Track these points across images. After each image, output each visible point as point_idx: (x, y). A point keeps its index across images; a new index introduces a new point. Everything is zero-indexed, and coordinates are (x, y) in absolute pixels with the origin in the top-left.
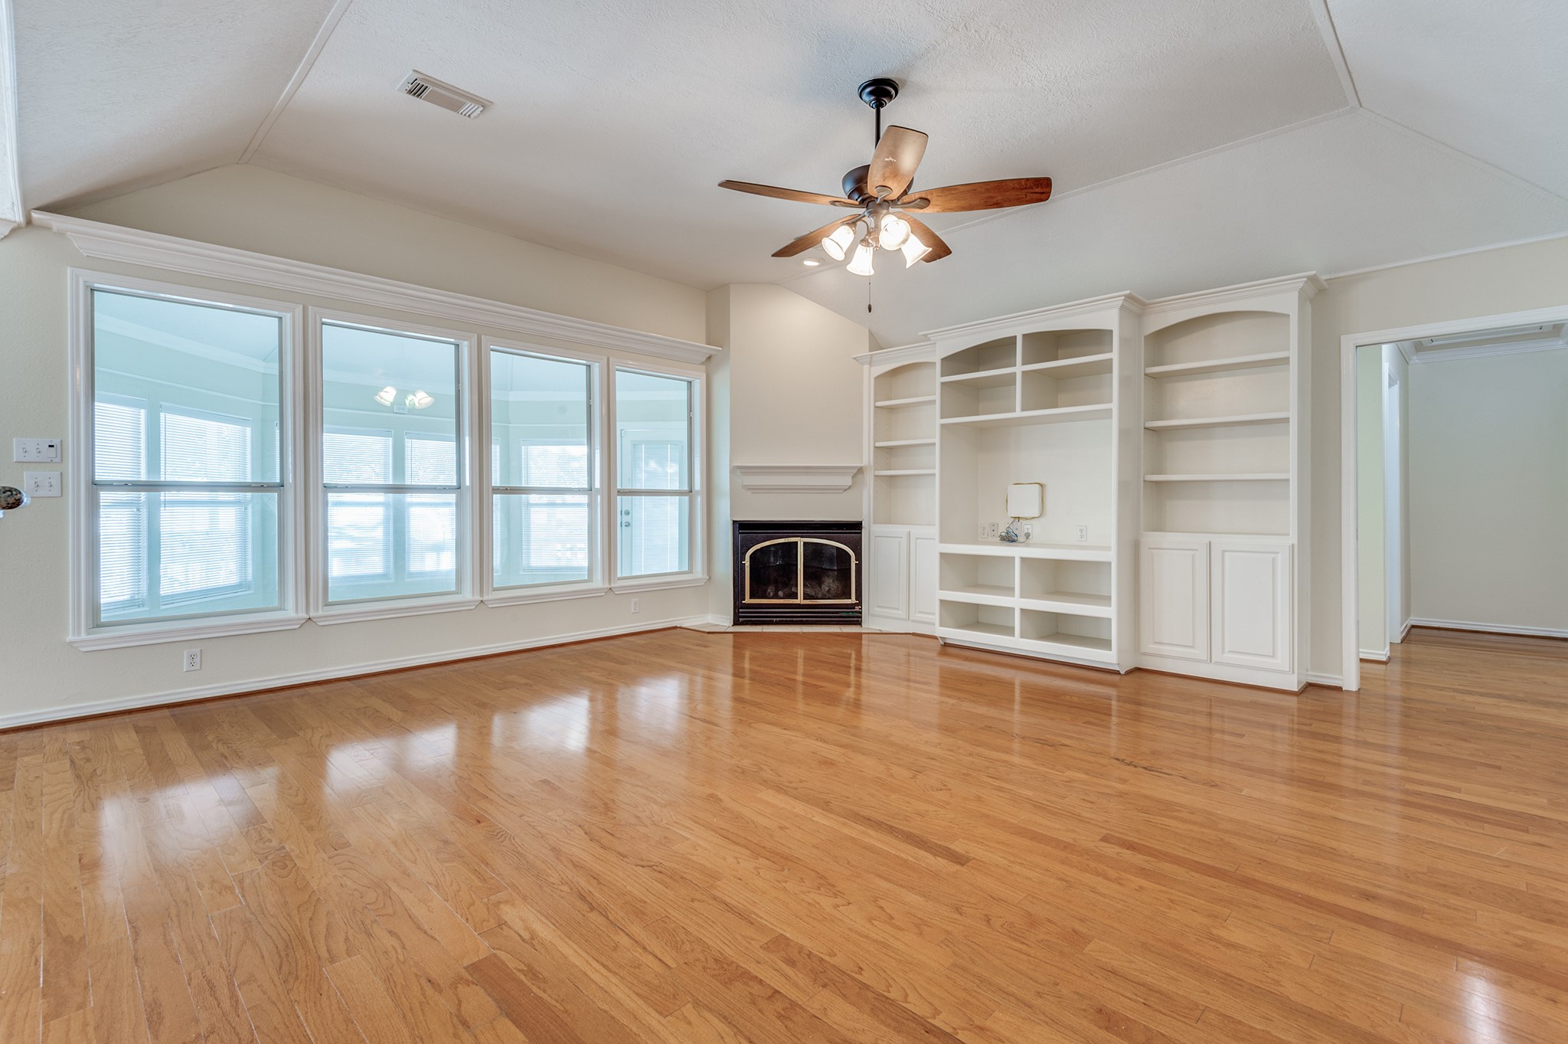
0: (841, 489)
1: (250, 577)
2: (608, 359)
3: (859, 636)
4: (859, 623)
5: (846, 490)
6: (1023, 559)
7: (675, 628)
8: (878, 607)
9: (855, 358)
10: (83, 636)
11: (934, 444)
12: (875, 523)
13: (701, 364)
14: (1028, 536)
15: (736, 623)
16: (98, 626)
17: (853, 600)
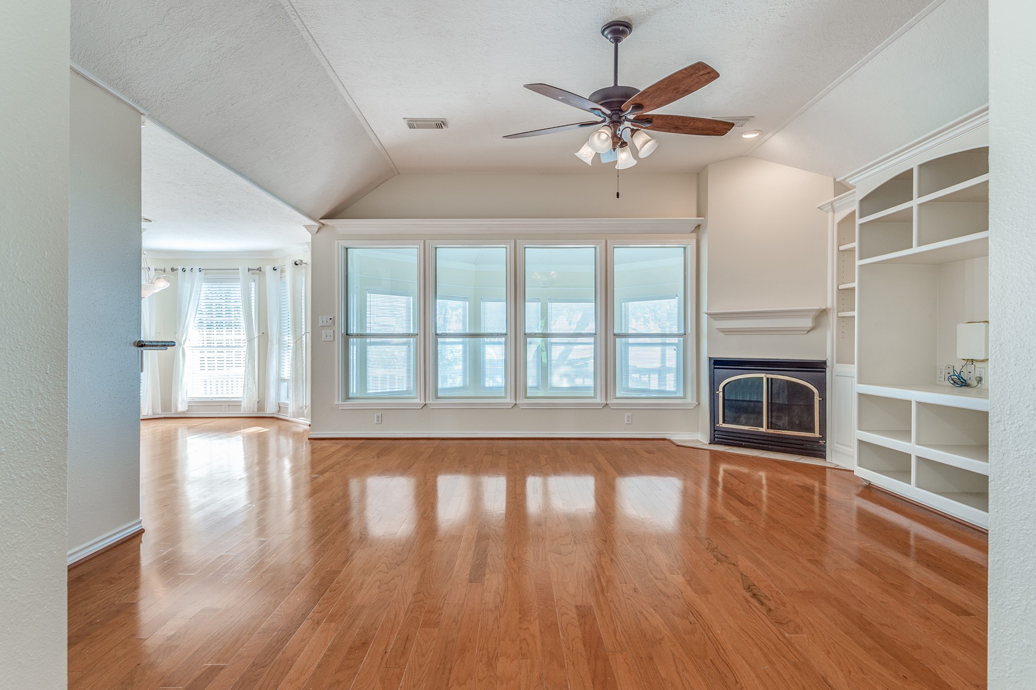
0: (805, 331)
1: (468, 384)
2: (606, 241)
3: (824, 468)
4: (823, 457)
5: (809, 331)
6: (919, 403)
7: (664, 439)
8: (837, 443)
9: (819, 208)
10: (340, 402)
11: (853, 289)
12: (838, 362)
13: (691, 232)
14: (980, 380)
15: (713, 442)
16: (348, 399)
17: (817, 434)
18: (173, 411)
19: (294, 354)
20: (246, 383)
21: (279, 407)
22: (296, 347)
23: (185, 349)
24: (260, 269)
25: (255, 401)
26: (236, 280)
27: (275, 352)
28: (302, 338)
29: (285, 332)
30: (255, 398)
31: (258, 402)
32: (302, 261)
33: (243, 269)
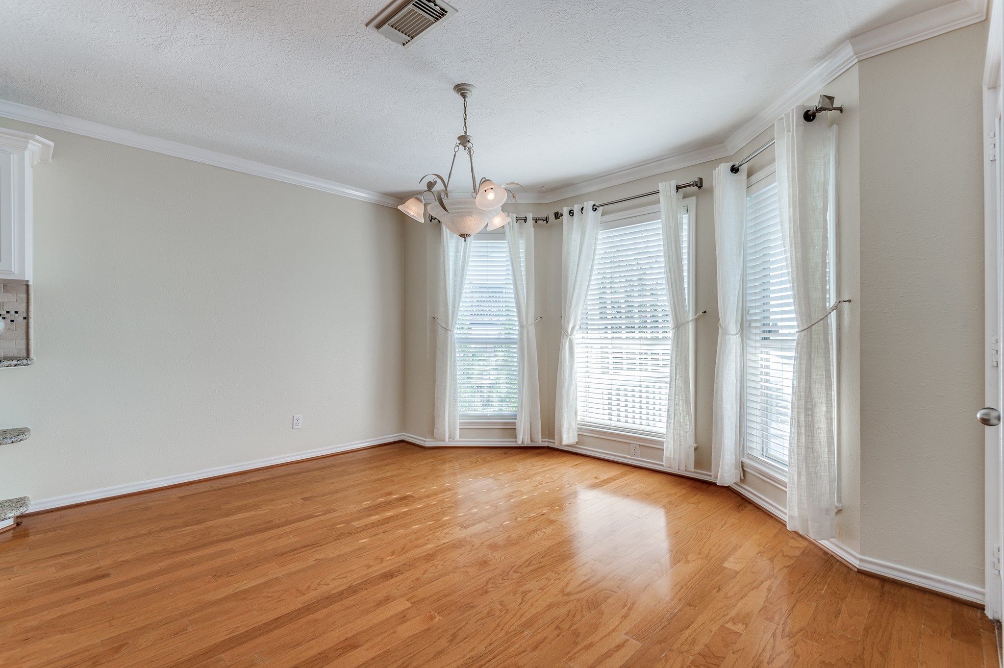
18: (557, 441)
19: (804, 362)
20: (672, 410)
21: (744, 471)
22: (810, 343)
23: (575, 342)
24: (699, 184)
25: (690, 447)
26: (654, 216)
27: (734, 351)
28: (826, 317)
29: (756, 307)
30: (690, 442)
31: (696, 449)
32: (831, 99)
33: (666, 188)
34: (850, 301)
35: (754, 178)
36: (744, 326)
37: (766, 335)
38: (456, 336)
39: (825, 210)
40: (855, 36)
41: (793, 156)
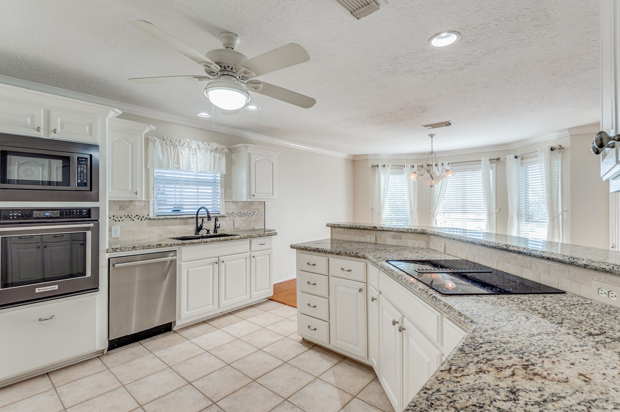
19: (551, 231)
24: (499, 160)
26: (479, 169)
32: (561, 146)
33: (485, 160)
34: (566, 211)
35: (524, 161)
36: (519, 216)
37: (527, 219)
38: (384, 217)
39: (558, 181)
40: (569, 129)
41: (547, 162)
